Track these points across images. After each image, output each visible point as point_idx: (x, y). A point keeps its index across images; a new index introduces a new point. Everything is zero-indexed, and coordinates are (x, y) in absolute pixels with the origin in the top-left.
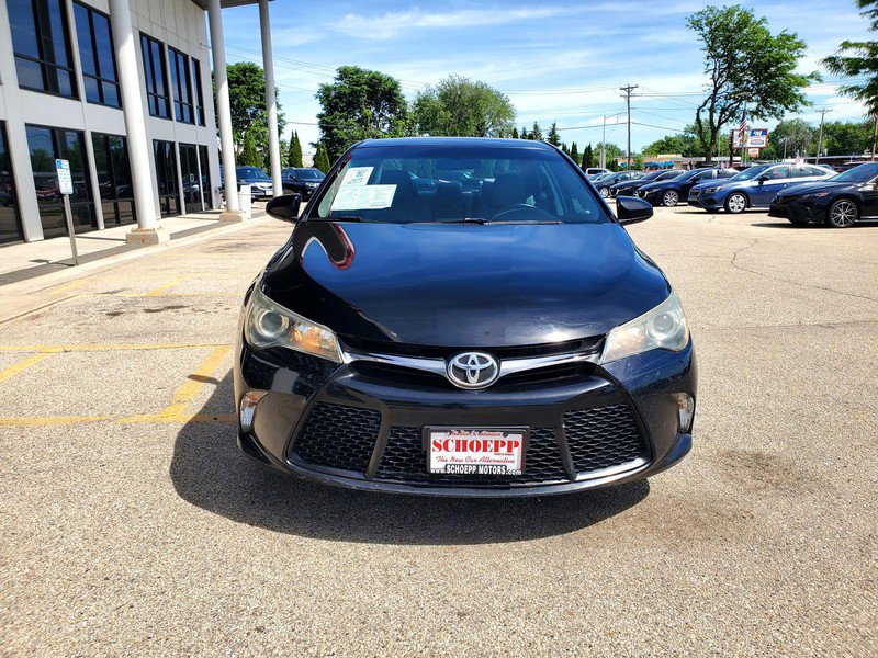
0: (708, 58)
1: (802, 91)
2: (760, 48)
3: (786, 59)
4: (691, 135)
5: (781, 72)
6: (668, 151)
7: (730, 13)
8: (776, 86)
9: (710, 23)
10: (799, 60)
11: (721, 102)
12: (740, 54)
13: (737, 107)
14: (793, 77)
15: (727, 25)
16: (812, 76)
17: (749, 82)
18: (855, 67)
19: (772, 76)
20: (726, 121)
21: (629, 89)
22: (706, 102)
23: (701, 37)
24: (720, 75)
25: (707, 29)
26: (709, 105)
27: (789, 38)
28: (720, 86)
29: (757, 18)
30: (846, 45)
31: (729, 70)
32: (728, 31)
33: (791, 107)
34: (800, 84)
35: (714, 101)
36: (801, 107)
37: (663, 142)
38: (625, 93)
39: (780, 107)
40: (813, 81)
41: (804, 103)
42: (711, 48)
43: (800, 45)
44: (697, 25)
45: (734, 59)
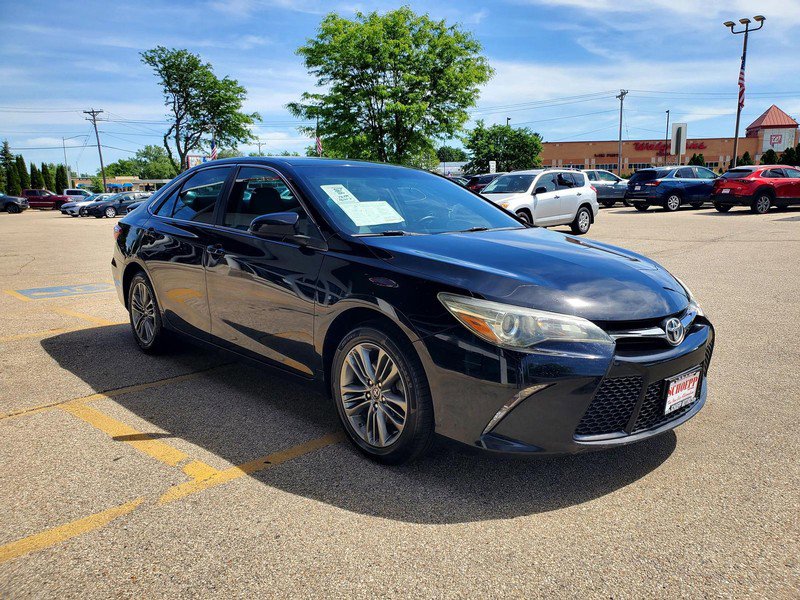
0: (165, 91)
1: (249, 127)
2: (211, 88)
3: (232, 100)
4: (143, 159)
5: (230, 110)
6: (124, 174)
7: (179, 55)
8: (228, 121)
9: (163, 62)
10: (243, 102)
11: (184, 132)
12: (194, 92)
13: (199, 137)
14: (240, 115)
15: (179, 65)
16: (254, 116)
17: (204, 116)
18: (311, 112)
19: (223, 113)
20: (191, 148)
21: (93, 113)
22: (170, 131)
23: (157, 72)
24: (180, 109)
25: (161, 66)
26: (174, 133)
27: (231, 83)
28: (182, 117)
29: (203, 63)
30: (306, 95)
31: (185, 104)
32: (182, 70)
33: (242, 139)
34: (247, 122)
35: (178, 131)
36: (250, 140)
37: (117, 165)
38: (90, 117)
39: (233, 139)
40: (255, 119)
41: (252, 137)
42: (168, 84)
43: (241, 90)
44: (151, 60)
45: (188, 95)
